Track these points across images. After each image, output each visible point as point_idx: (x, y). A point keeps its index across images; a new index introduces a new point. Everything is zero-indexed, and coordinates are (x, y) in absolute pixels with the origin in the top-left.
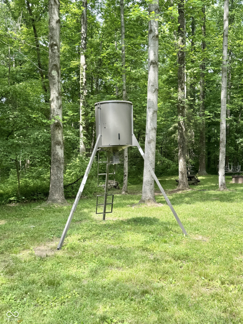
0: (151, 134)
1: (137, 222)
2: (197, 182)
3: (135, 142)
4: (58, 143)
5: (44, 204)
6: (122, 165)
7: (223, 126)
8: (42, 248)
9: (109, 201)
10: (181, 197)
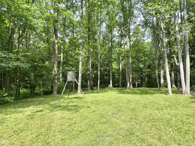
0: (80, 78)
1: (75, 98)
2: (93, 89)
3: (76, 80)
4: (56, 79)
5: (51, 95)
6: (73, 85)
7: (99, 75)
8: (56, 101)
9: (69, 93)
10: (88, 93)
